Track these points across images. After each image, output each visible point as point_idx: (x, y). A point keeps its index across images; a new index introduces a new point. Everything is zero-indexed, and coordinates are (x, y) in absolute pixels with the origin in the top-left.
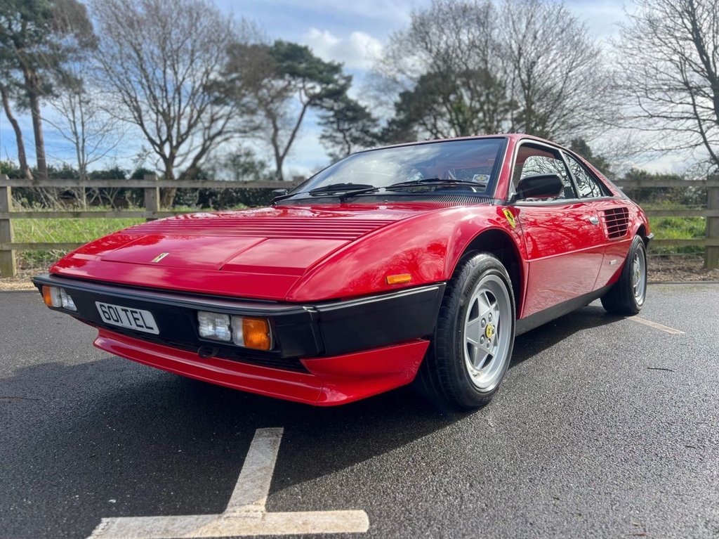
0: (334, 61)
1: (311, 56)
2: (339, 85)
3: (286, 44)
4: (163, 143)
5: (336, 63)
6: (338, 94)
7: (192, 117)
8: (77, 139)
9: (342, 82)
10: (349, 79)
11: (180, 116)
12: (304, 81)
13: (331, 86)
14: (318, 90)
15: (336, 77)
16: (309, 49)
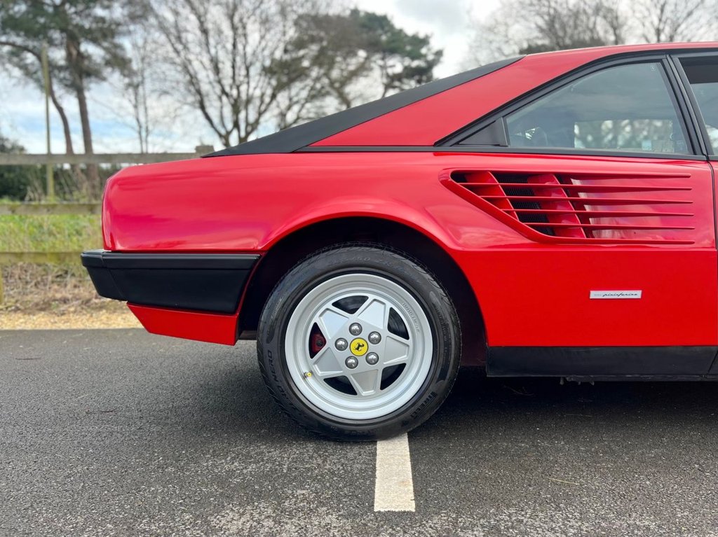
0: (417, 33)
1: (392, 27)
2: (427, 62)
3: (362, 14)
4: (229, 133)
5: (421, 35)
6: (422, 73)
7: (262, 102)
8: (140, 127)
9: (431, 57)
10: (439, 54)
11: (249, 101)
12: (383, 59)
13: (415, 64)
14: (398, 69)
15: (424, 51)
16: (389, 17)
